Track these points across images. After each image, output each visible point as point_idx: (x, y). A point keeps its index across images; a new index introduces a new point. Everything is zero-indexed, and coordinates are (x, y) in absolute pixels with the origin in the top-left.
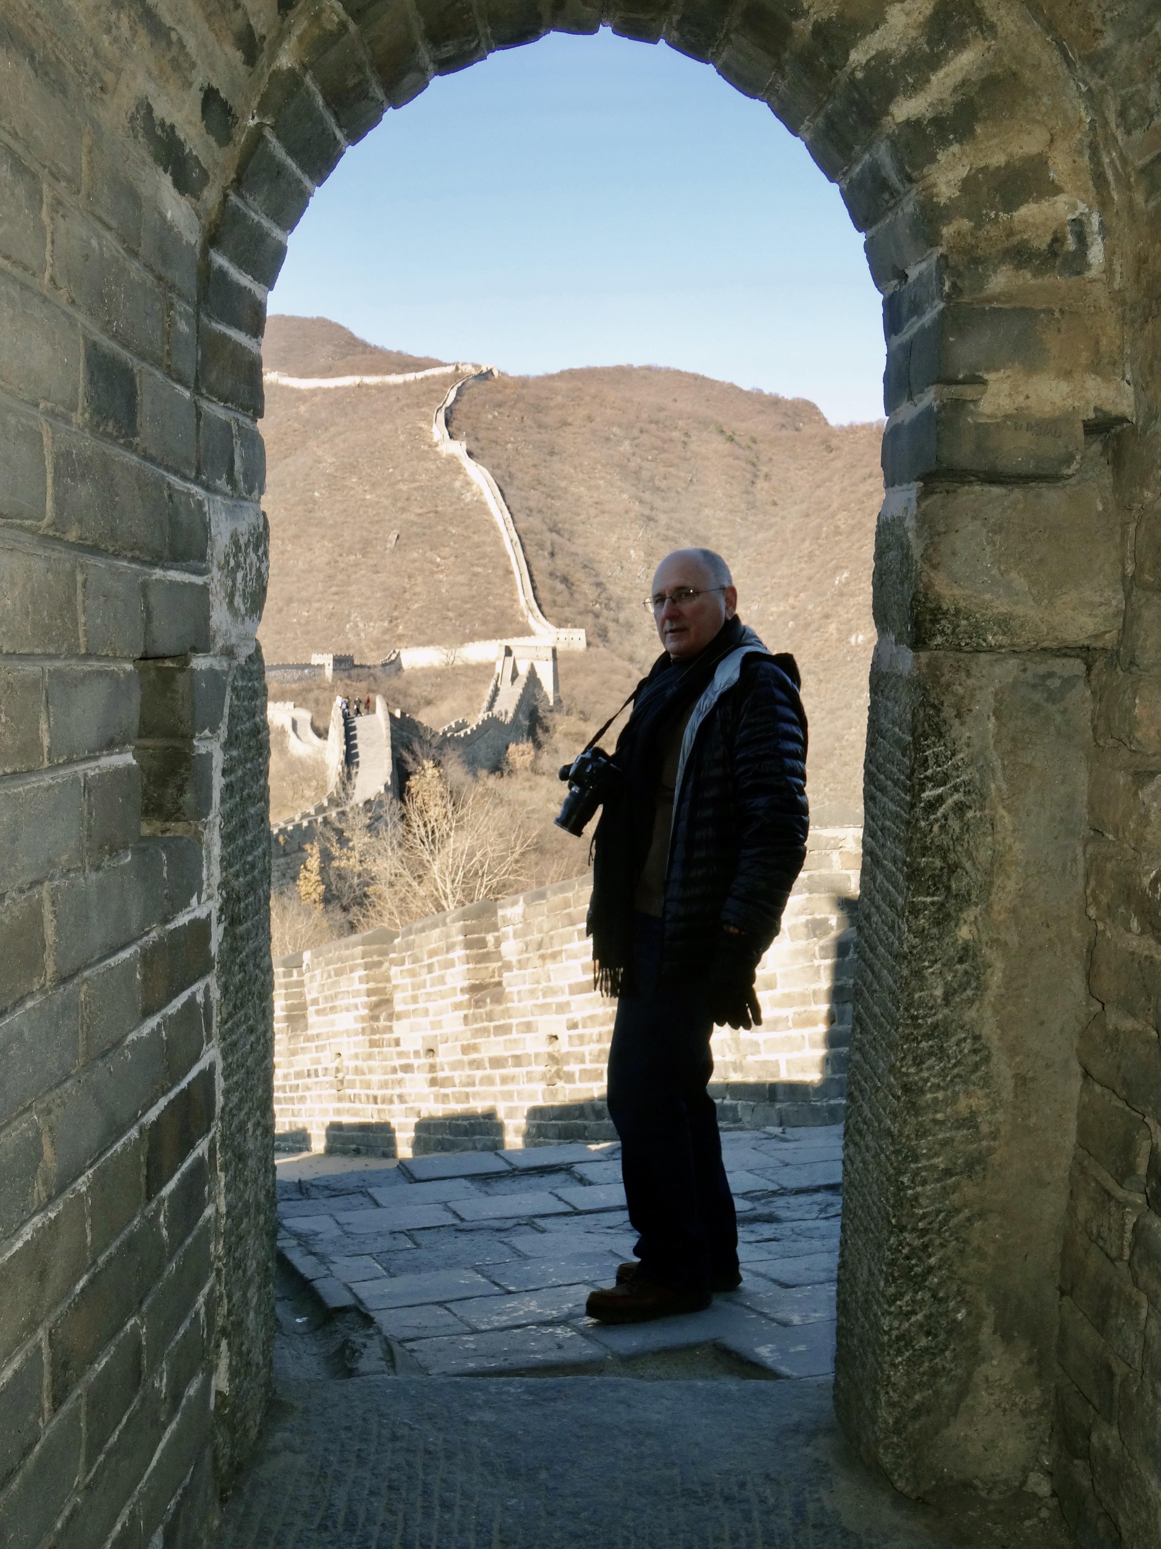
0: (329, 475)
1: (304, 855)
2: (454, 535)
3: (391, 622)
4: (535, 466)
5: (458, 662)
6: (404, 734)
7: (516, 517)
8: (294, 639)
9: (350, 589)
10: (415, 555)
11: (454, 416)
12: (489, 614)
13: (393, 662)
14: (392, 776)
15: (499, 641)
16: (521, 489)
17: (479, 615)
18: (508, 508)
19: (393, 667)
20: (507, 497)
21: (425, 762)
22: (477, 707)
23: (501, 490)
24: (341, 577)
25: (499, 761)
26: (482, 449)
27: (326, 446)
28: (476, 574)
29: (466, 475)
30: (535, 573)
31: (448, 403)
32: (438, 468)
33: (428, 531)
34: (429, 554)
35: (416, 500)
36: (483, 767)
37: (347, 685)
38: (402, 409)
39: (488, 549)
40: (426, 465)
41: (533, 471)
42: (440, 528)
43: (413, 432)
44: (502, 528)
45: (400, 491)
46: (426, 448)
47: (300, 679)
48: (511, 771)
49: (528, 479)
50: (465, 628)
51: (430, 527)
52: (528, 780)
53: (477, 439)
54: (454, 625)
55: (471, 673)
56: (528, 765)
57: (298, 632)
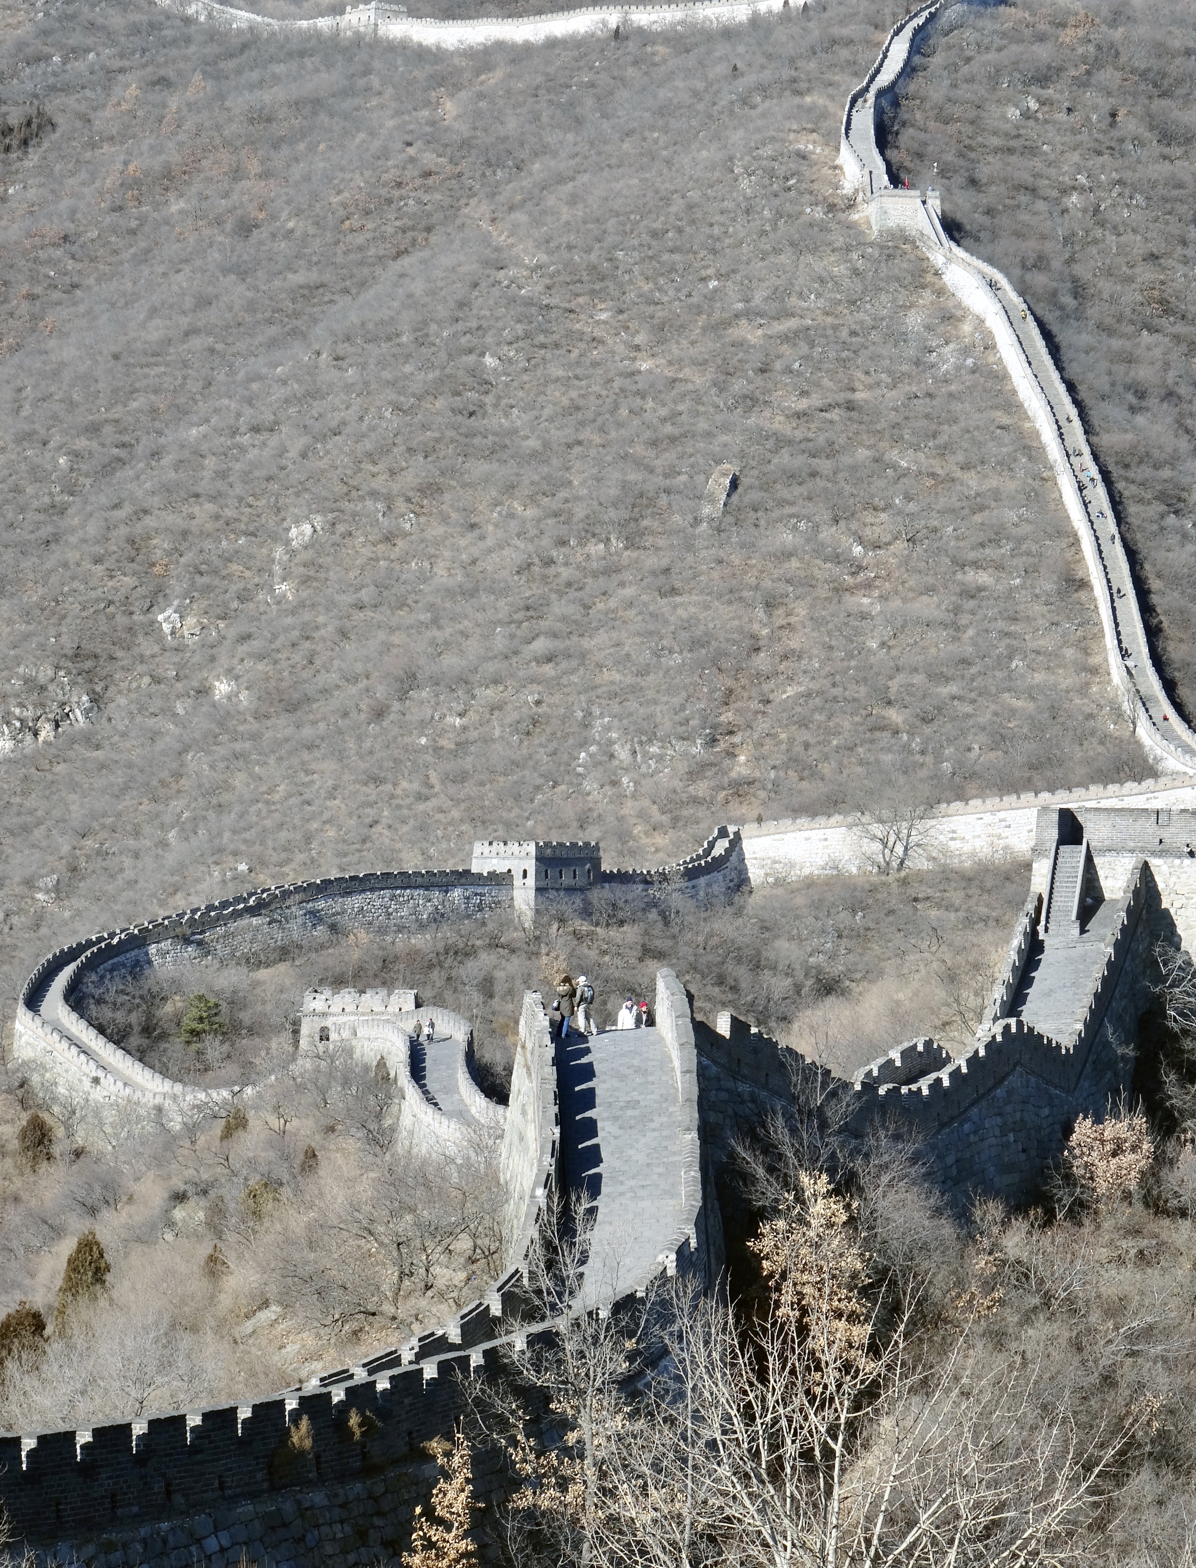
0: (529, 302)
1: (427, 1470)
2: (906, 472)
3: (713, 741)
4: (1153, 257)
5: (919, 863)
6: (744, 1088)
7: (1095, 417)
8: (421, 797)
9: (587, 643)
10: (787, 538)
11: (904, 115)
12: (1013, 712)
13: (719, 863)
14: (702, 1222)
15: (1045, 796)
16: (1110, 331)
17: (983, 719)
18: (1071, 388)
19: (717, 883)
20: (1066, 354)
21: (805, 1179)
22: (973, 1002)
23: (1047, 335)
24: (560, 607)
25: (1043, 1174)
26: (989, 212)
27: (520, 217)
28: (972, 593)
29: (941, 292)
30: (1155, 584)
31: (885, 78)
32: (856, 272)
33: (825, 465)
34: (827, 534)
35: (789, 370)
36: (990, 1192)
37: (577, 935)
38: (745, 101)
39: (1011, 516)
40: (818, 267)
41: (1146, 274)
42: (863, 454)
43: (781, 170)
44: (1054, 451)
45: (739, 344)
46: (819, 213)
47: (438, 918)
48: (1081, 1204)
49: (1131, 296)
50: (939, 758)
51: (831, 451)
52: (1136, 1232)
53: (973, 182)
54: (906, 749)
55: (956, 897)
56: (1133, 1186)
57: (434, 778)
